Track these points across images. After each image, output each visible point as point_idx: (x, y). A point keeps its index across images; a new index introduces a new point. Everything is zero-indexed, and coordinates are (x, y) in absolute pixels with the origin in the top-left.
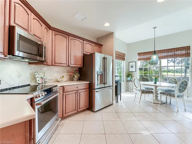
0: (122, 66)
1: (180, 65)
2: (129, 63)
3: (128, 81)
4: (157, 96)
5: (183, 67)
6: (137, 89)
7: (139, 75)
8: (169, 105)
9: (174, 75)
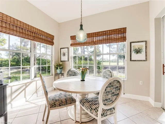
2: (60, 49)
7: (73, 65)
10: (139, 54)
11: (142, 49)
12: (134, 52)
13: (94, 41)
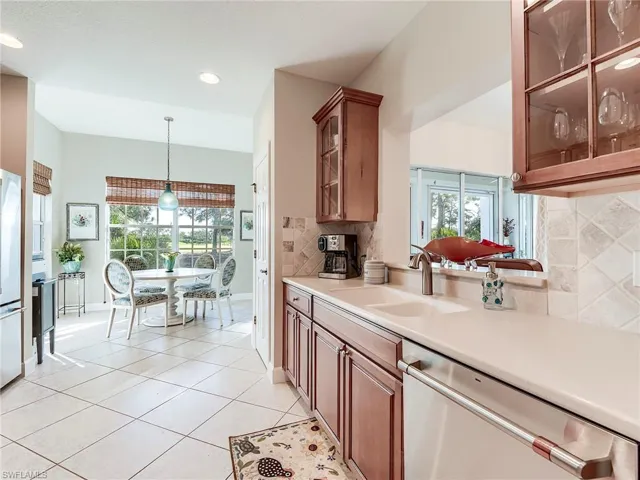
1: (204, 223)
3: (63, 276)
4: (174, 307)
5: (209, 230)
6: (117, 296)
7: (109, 250)
8: (202, 321)
9: (192, 249)
12: (245, 226)
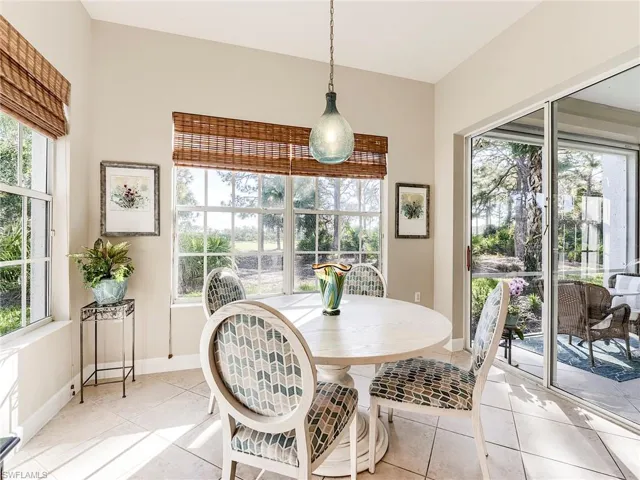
0: (38, 186)
2: (103, 167)
3: (92, 310)
7: (177, 255)
10: (413, 220)
11: (420, 206)
12: (404, 212)
13: (288, 159)
